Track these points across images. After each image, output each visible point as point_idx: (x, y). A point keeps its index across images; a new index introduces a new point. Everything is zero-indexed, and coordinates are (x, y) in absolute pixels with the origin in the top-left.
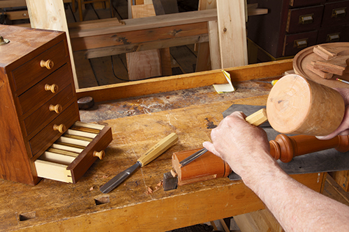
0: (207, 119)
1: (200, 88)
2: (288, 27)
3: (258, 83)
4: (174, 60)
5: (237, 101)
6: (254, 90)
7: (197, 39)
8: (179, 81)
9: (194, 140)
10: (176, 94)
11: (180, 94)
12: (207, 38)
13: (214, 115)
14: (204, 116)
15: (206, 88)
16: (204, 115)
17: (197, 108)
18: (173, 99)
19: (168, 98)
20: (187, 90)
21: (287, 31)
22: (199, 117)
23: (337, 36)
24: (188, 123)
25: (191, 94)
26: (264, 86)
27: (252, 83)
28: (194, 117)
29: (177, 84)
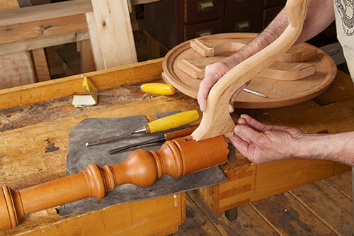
0: (47, 140)
1: (54, 101)
2: (186, 16)
3: (129, 89)
4: (64, 64)
5: (92, 114)
6: (123, 98)
7: (73, 36)
8: (23, 93)
9: (25, 169)
10: (22, 110)
11: (26, 110)
12: (86, 35)
13: (58, 134)
14: (45, 137)
15: (62, 100)
16: (45, 135)
17: (39, 127)
18: (16, 117)
19: (9, 116)
20: (37, 104)
21: (186, 21)
22: (38, 138)
23: (246, 25)
24: (22, 147)
25: (40, 109)
26: (136, 92)
27: (121, 89)
28: (31, 139)
29: (21, 98)
